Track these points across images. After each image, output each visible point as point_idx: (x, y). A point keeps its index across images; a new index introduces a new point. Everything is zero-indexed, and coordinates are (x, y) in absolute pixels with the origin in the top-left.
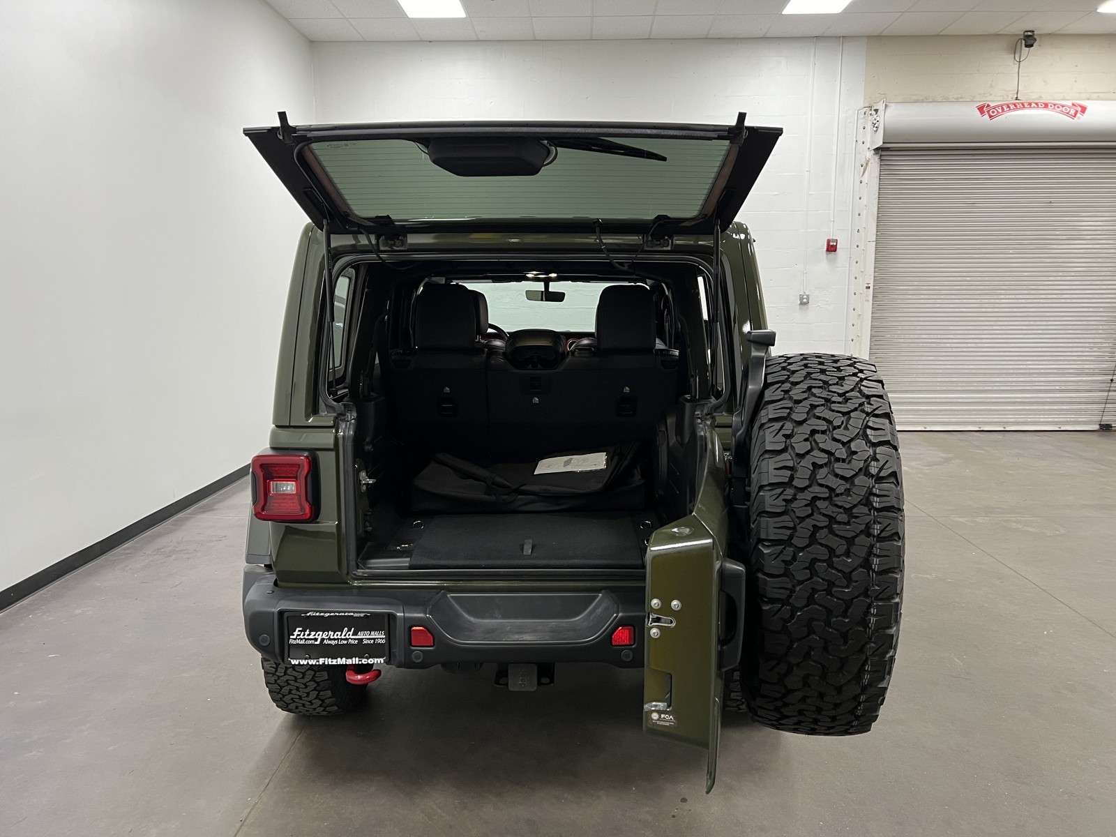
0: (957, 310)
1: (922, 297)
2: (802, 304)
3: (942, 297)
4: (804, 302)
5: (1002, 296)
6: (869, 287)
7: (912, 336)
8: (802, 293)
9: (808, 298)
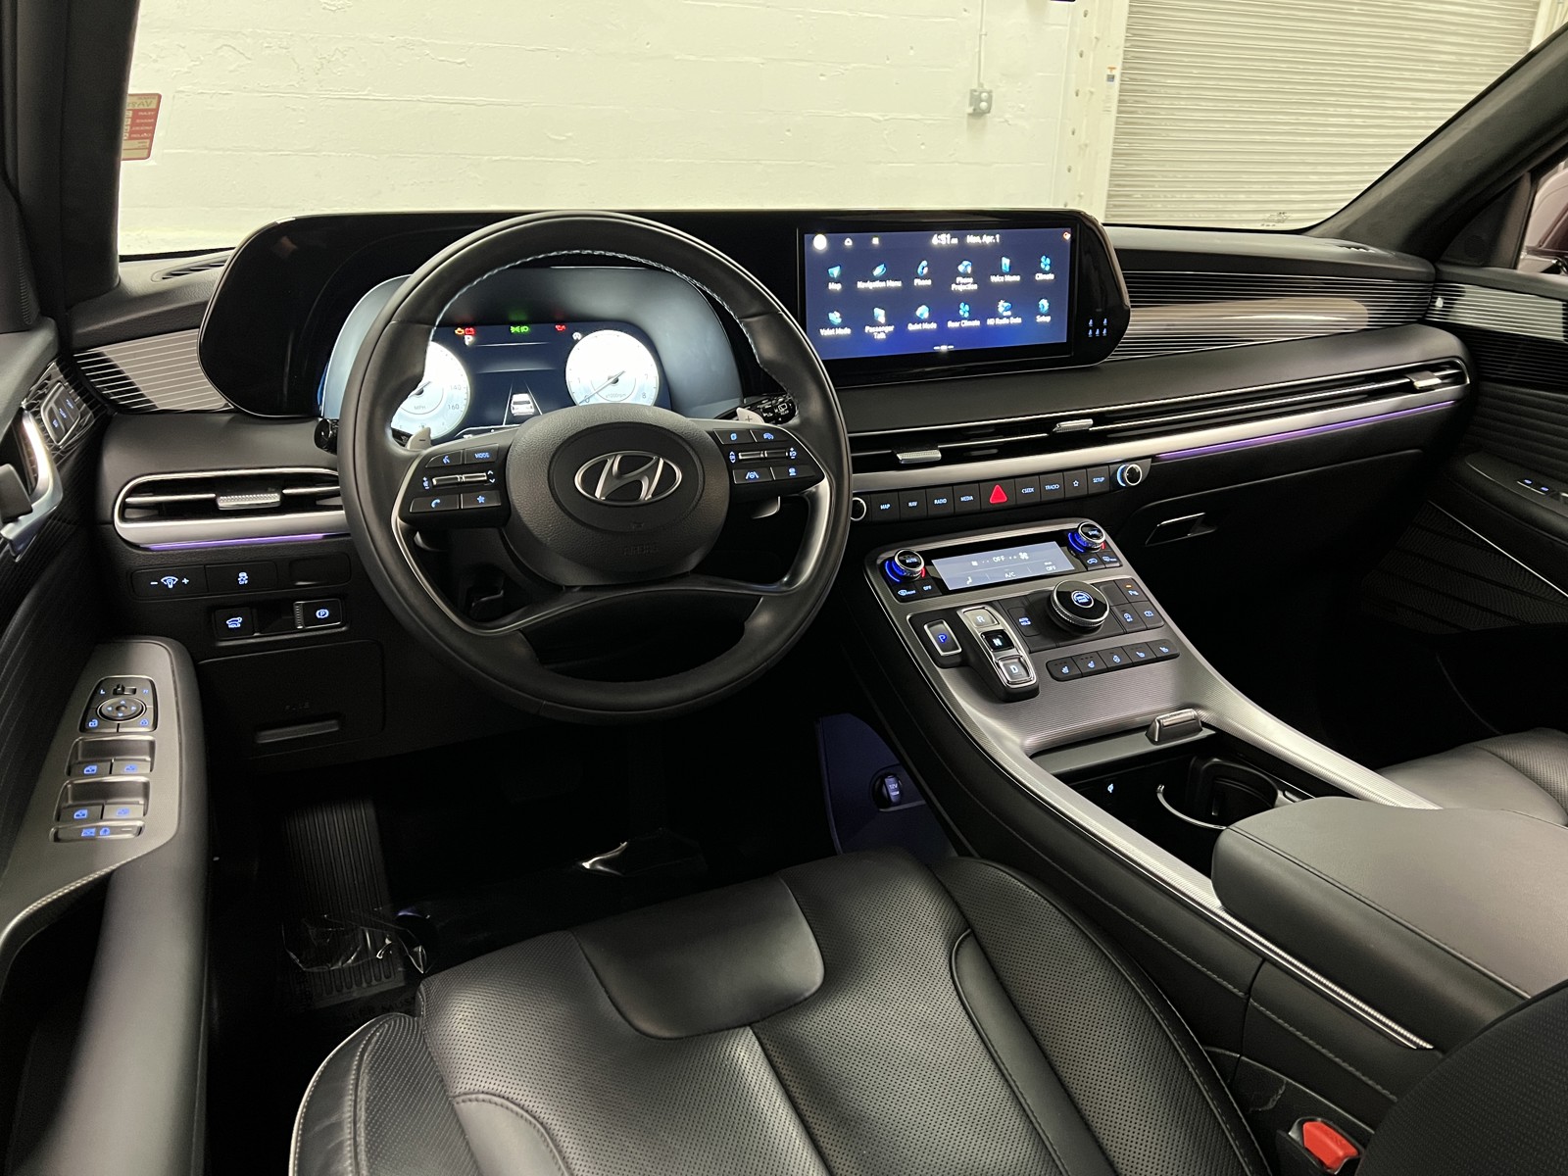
0: (1257, 138)
1: (1204, 104)
2: (978, 114)
3: (1236, 106)
4: (979, 111)
5: (1331, 110)
6: (1111, 78)
7: (1178, 197)
8: (975, 87)
9: (989, 100)
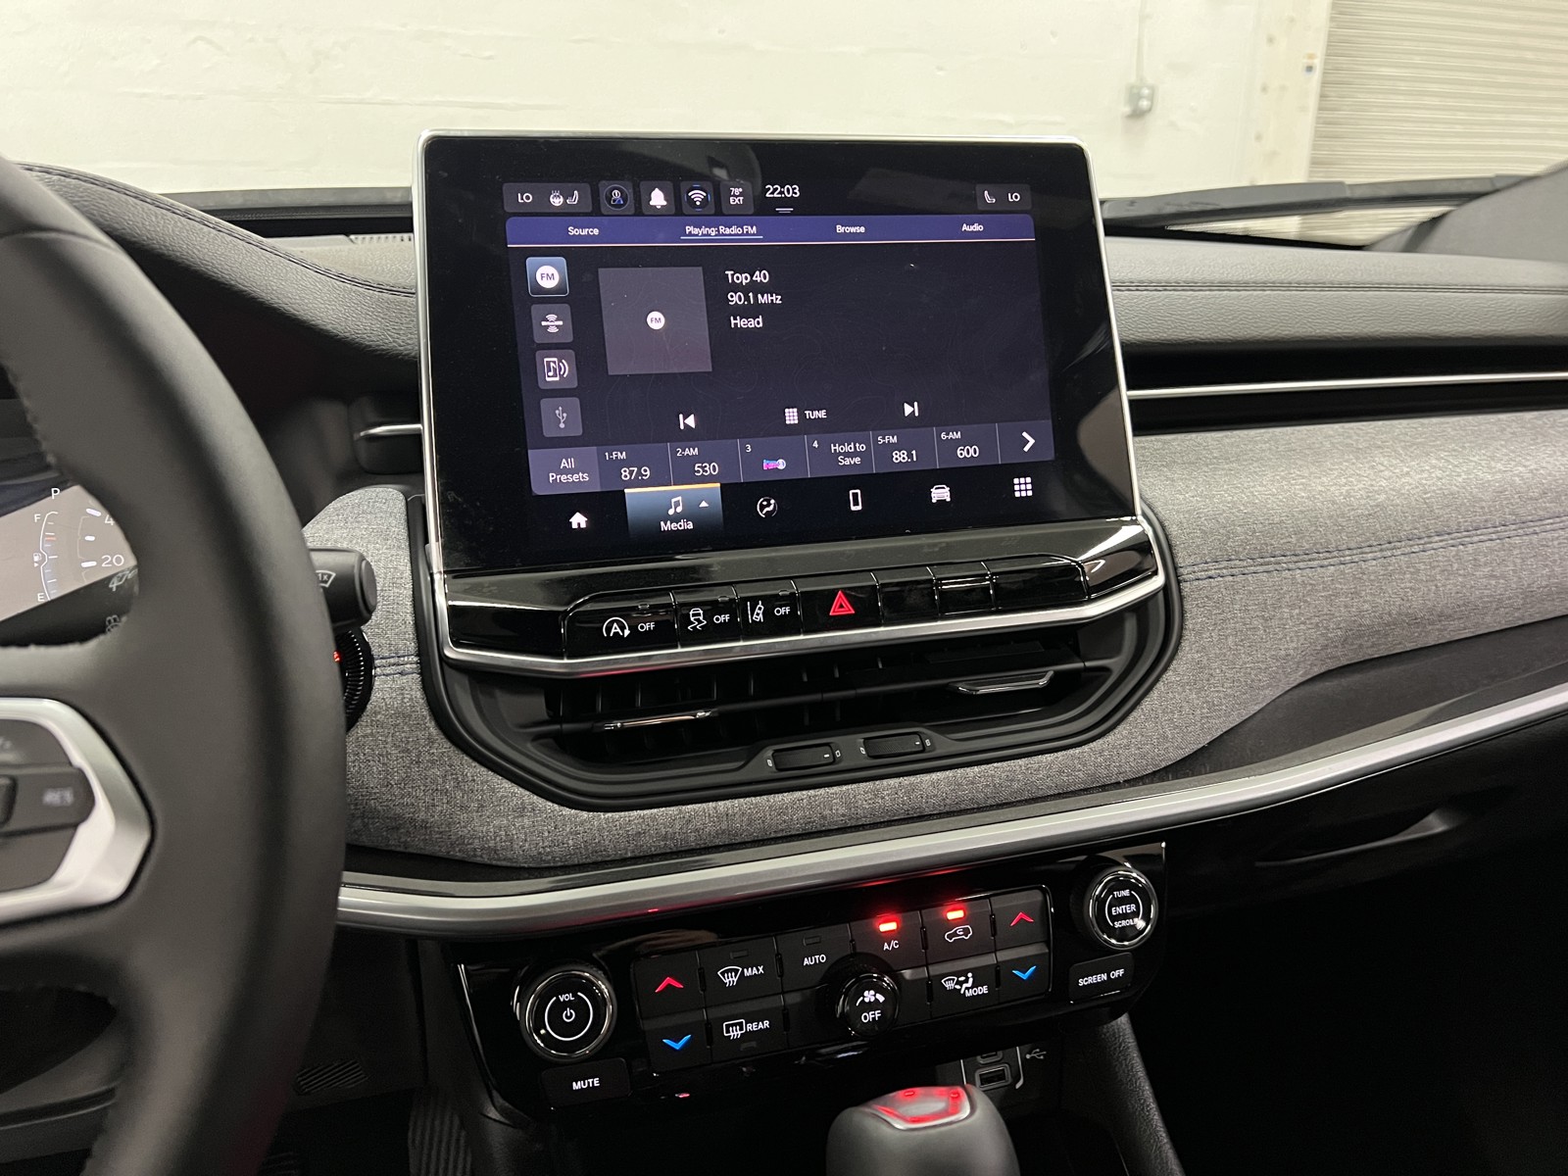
2: (1137, 114)
4: (1138, 111)
6: (1310, 69)
8: (1133, 79)
9: (1151, 98)
